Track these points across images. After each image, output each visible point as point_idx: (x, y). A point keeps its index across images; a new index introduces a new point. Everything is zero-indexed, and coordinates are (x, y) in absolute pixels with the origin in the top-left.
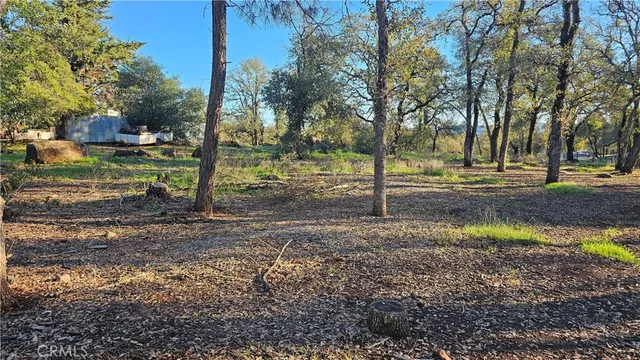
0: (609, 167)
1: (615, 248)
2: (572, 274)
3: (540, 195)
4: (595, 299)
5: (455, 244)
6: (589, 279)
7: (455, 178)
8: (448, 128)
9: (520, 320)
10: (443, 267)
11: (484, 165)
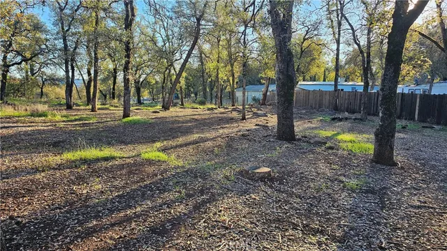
0: (159, 107)
1: (158, 154)
2: (134, 174)
3: (119, 126)
4: (146, 186)
5: (54, 169)
6: (143, 175)
7: (58, 118)
8: (53, 79)
9: (100, 212)
10: (42, 188)
11: (82, 107)
